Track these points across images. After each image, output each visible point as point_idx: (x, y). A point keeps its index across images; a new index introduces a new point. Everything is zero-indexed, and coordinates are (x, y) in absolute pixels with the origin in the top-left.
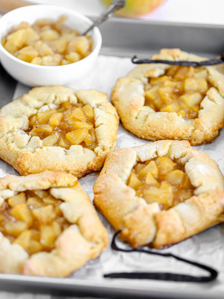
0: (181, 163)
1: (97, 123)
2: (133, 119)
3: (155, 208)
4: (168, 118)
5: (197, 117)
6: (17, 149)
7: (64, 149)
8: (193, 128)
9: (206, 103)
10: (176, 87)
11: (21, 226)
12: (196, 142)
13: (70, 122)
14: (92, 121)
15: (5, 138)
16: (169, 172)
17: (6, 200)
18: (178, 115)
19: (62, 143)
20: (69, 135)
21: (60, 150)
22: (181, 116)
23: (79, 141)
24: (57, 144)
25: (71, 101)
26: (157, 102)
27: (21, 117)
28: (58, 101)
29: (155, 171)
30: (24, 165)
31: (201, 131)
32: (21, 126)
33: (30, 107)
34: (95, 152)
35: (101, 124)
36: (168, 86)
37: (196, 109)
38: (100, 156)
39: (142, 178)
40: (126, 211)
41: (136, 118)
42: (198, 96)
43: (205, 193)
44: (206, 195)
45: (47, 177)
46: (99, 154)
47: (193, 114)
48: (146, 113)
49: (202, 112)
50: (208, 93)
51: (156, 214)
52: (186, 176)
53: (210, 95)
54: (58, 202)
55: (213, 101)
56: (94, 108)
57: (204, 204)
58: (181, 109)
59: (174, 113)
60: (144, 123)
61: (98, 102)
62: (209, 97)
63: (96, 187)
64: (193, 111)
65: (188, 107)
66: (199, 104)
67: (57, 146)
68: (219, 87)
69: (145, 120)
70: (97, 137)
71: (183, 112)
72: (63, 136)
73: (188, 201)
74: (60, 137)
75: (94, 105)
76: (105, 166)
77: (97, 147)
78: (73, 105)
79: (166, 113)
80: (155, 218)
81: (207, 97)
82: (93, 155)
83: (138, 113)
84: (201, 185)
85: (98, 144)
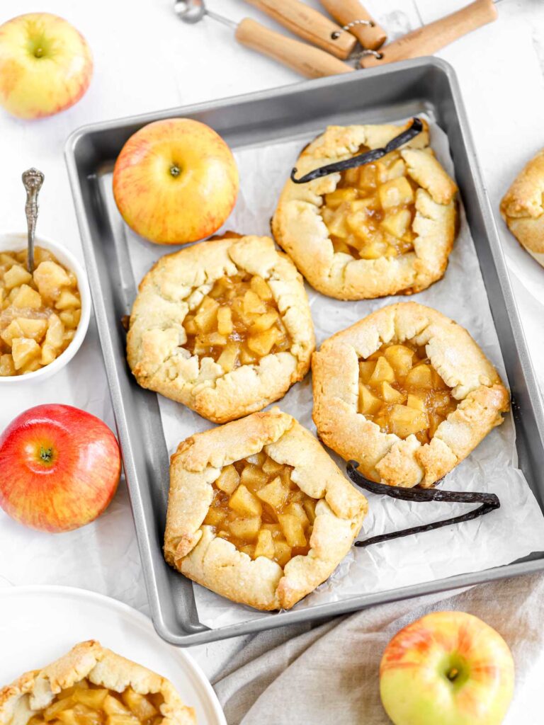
0: (416, 344)
1: (282, 308)
2: (327, 279)
3: (413, 443)
4: (376, 269)
5: (412, 250)
6: (189, 386)
7: (252, 366)
8: (414, 273)
9: (420, 225)
10: (369, 208)
11: (253, 525)
12: (422, 288)
13: (248, 322)
14: (273, 305)
15: (163, 370)
16: (409, 372)
17: (214, 485)
18: (387, 258)
19: (248, 358)
20: (254, 344)
21: (248, 370)
22: (391, 258)
23: (269, 348)
24: (241, 362)
25: (230, 274)
26: (351, 241)
27: (170, 327)
28: (211, 280)
29: (390, 375)
30: (207, 410)
31: (426, 275)
32: (178, 344)
33: (176, 302)
34: (292, 355)
35: (289, 308)
36: (358, 210)
37: (408, 239)
39: (376, 390)
40: (375, 455)
41: (330, 276)
42: (405, 215)
43: (469, 399)
44: (471, 401)
45: (256, 435)
46: (300, 358)
47: (407, 246)
48: (342, 266)
49: (419, 243)
50: (417, 206)
51: (416, 452)
52: (433, 372)
53: (422, 210)
54: (284, 469)
55: (429, 218)
56: (267, 280)
57: (473, 418)
58: (389, 245)
59: (383, 259)
60: (344, 282)
61: (269, 266)
62: (421, 213)
63: (320, 423)
64: (406, 243)
65: (397, 238)
66: (410, 227)
67: (242, 366)
68: (429, 190)
69: (344, 277)
70: (289, 329)
71: (393, 251)
72: (245, 346)
73: (451, 416)
74: (240, 349)
75: (265, 275)
76: (316, 378)
77: (293, 346)
78: (233, 278)
79: (371, 262)
80: (417, 457)
81: (418, 214)
82: (293, 361)
83: (331, 269)
84: (459, 384)
85: (293, 341)
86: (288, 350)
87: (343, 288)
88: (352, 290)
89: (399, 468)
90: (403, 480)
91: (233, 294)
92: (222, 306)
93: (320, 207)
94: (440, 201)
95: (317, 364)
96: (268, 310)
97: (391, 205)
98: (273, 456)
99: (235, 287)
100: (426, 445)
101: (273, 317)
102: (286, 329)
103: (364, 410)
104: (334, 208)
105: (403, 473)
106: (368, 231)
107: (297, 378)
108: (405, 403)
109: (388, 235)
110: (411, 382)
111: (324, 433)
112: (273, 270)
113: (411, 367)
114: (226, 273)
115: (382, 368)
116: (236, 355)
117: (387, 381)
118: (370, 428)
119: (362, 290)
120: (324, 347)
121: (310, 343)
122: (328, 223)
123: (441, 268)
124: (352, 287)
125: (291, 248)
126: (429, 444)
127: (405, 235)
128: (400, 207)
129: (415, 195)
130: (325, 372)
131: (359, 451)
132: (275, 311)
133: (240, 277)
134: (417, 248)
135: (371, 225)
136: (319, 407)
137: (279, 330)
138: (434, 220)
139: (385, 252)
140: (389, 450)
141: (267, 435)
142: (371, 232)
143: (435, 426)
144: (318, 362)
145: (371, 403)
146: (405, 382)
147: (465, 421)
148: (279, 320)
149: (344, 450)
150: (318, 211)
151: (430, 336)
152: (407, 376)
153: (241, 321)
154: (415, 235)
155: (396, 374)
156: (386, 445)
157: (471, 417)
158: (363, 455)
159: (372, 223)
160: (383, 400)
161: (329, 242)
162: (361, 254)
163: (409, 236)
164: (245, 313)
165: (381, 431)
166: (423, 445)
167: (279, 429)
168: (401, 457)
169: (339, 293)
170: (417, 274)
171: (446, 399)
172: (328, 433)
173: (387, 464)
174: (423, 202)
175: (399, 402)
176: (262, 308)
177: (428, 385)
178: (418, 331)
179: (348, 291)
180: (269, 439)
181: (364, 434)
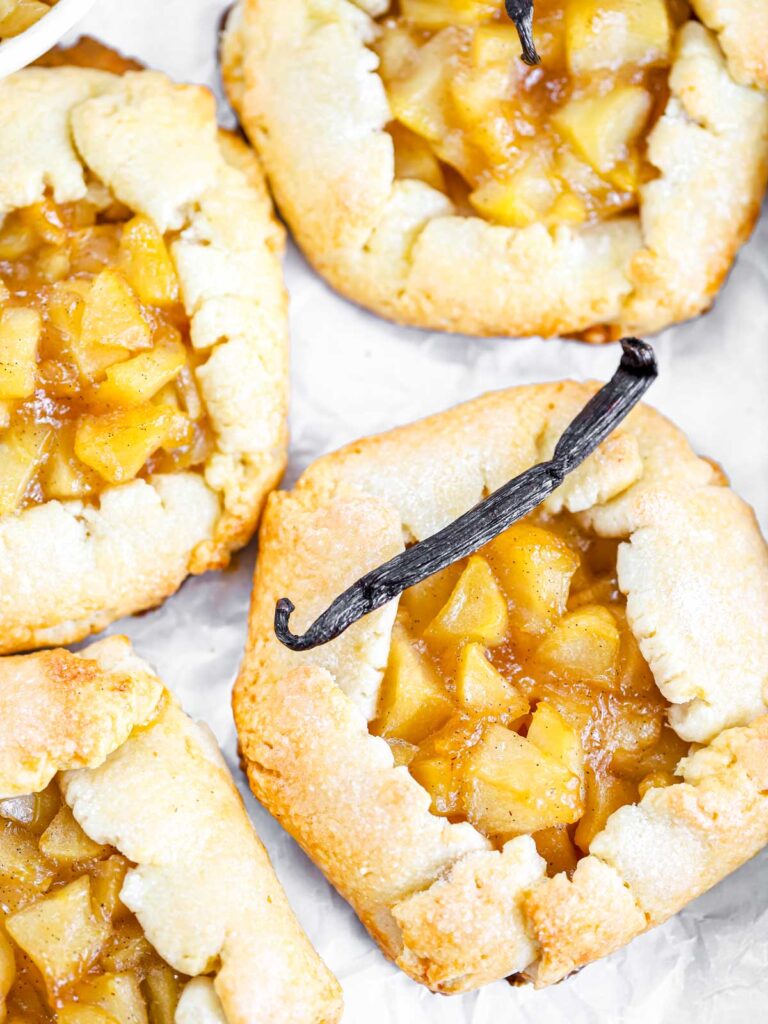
1: (201, 339)
2: (354, 255)
4: (514, 261)
5: (632, 211)
7: (76, 508)
8: (626, 289)
13: (87, 367)
14: (177, 322)
18: (552, 231)
19: (68, 481)
20: (91, 442)
21: (59, 518)
22: (564, 232)
23: (141, 456)
24: (44, 490)
26: (453, 152)
31: (660, 303)
34: (207, 485)
35: (224, 340)
36: (491, 64)
38: (239, 518)
39: (442, 662)
41: (366, 248)
42: (635, 102)
43: (720, 751)
44: (726, 760)
45: (38, 739)
46: (229, 502)
47: (616, 200)
48: (409, 224)
49: (657, 197)
50: (675, 81)
51: (527, 895)
52: (627, 640)
53: (686, 98)
54: (106, 858)
55: (702, 126)
56: (171, 237)
57: (721, 820)
58: (566, 187)
59: (539, 231)
60: (405, 275)
61: (185, 194)
62: (682, 107)
63: (251, 731)
64: (619, 190)
65: (595, 172)
66: (639, 143)
67: (46, 501)
68: (722, 38)
69: (408, 258)
70: (212, 408)
71: (572, 209)
72: (64, 441)
73: (655, 794)
74: (51, 448)
75: (169, 220)
76: (267, 579)
77: (216, 459)
78: (68, 210)
79: (501, 234)
80: (525, 912)
81: (672, 108)
82: (208, 508)
83: (374, 230)
84: (700, 699)
85: (220, 444)
86: (199, 469)
87: (401, 293)
88: (427, 307)
89: (465, 936)
90: (469, 970)
91: (58, 262)
92: (16, 302)
93: (379, 20)
94: (748, 77)
95: (276, 536)
96: (156, 338)
97: (597, 66)
98: (79, 813)
99: (69, 242)
100: (561, 877)
101: (168, 364)
102: (203, 405)
103: (393, 723)
104: (422, 35)
105: (475, 952)
106: (509, 138)
107: (210, 564)
108: (522, 728)
109: (570, 159)
110: (554, 655)
111: (260, 768)
112: (198, 208)
113: (561, 609)
114: (49, 192)
115: (474, 597)
116: (31, 468)
117: (480, 641)
118: (398, 799)
119: (456, 312)
120: (308, 483)
121: (268, 459)
122: (391, 80)
123: (710, 287)
124: (428, 297)
125: (265, 131)
126: (570, 878)
127: (620, 166)
128: (624, 77)
129: (674, 43)
130: (298, 570)
131: (354, 855)
132: (178, 344)
133: (93, 206)
134: (647, 211)
135: (524, 117)
136: (257, 675)
137: (182, 407)
138: (716, 134)
139: (548, 210)
140: (447, 868)
141: (71, 747)
142: (520, 139)
143: (599, 813)
144: (281, 534)
145: (417, 704)
146: (532, 650)
147: (693, 824)
148: (185, 373)
149: (310, 834)
150: (369, 32)
151: (638, 521)
152: (544, 637)
153: (68, 361)
154: (651, 173)
155: (514, 621)
156: (438, 854)
157: (715, 816)
158: (364, 871)
159: (527, 108)
160: (456, 699)
161: (386, 142)
162: (476, 198)
163: (633, 168)
164: (87, 338)
165: (433, 810)
166: (551, 872)
167: (114, 730)
168: (478, 903)
169: (386, 303)
170: (632, 295)
171: (648, 731)
172: (270, 772)
173: (430, 917)
174: (695, 70)
175: (505, 718)
176: (138, 332)
177: (604, 679)
178: (605, 497)
179: (412, 308)
180: (77, 757)
181: (378, 810)
